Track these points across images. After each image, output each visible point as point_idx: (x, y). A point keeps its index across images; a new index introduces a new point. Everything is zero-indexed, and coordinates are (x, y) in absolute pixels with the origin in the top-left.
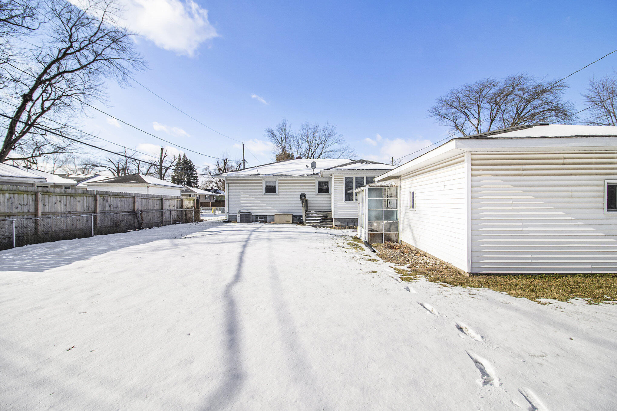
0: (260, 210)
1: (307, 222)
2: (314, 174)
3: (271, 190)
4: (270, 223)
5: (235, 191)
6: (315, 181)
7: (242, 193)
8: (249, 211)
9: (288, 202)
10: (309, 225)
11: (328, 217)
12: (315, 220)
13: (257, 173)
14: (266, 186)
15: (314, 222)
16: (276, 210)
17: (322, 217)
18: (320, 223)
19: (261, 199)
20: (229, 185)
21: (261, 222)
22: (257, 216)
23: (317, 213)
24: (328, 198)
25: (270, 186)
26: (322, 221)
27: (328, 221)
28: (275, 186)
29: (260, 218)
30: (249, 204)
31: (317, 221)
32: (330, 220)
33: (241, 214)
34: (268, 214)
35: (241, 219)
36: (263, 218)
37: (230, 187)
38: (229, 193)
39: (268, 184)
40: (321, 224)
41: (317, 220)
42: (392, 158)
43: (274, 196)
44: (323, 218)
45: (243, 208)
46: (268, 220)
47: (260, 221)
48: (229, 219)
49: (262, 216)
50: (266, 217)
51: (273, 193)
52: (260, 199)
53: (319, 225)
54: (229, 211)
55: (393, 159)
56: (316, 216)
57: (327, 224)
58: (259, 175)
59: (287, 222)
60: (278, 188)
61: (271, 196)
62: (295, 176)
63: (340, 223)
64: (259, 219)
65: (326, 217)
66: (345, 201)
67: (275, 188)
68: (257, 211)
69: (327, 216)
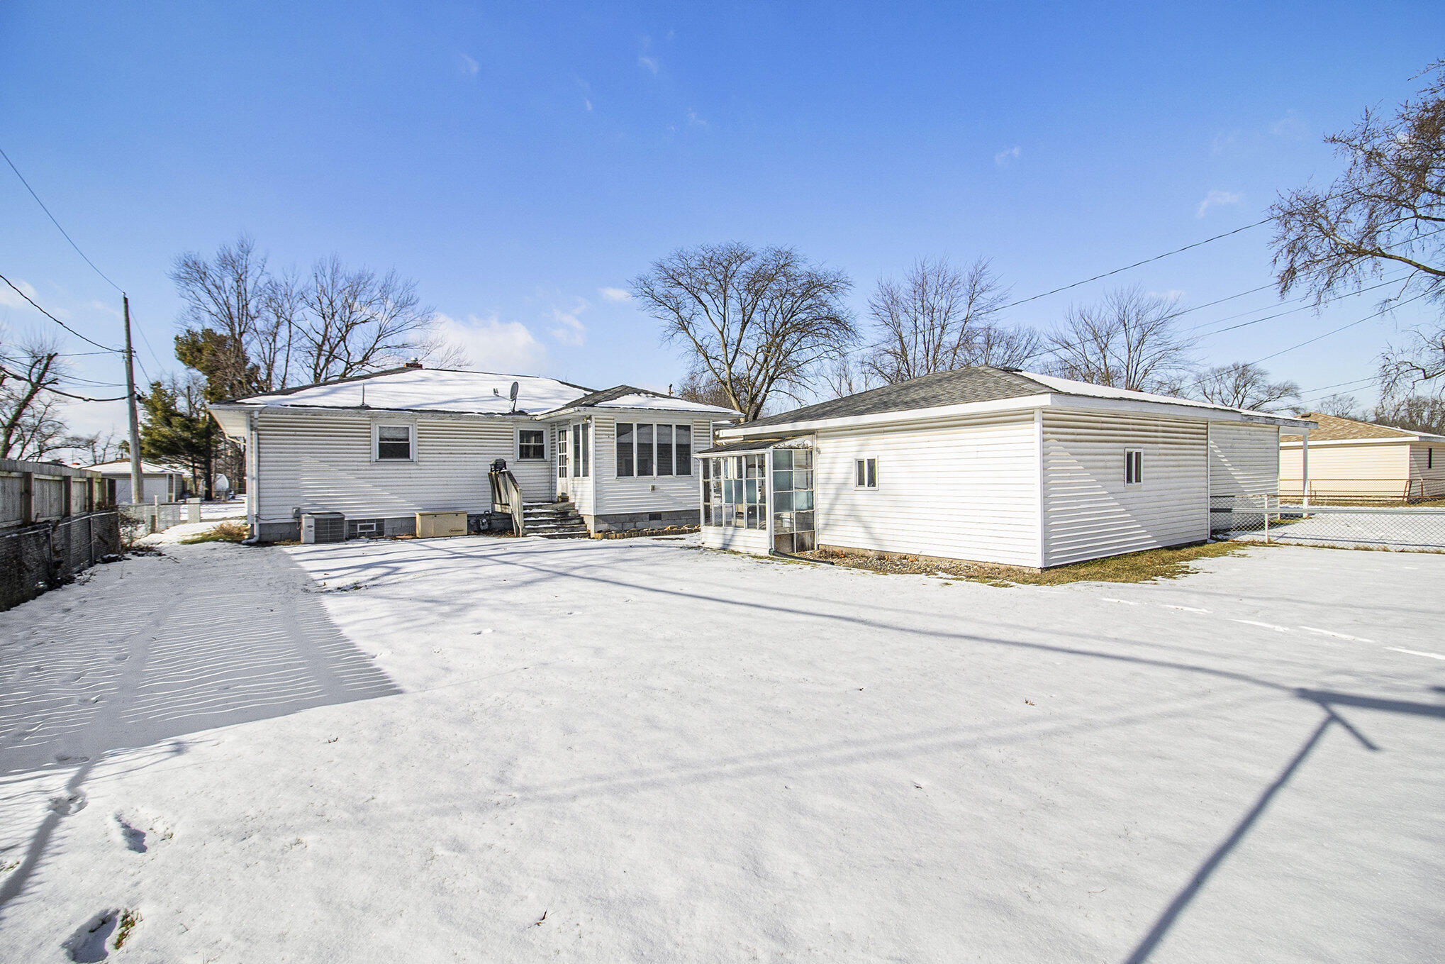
0: (363, 504)
1: (528, 528)
2: (514, 413)
3: (395, 449)
4: (394, 538)
5: (281, 453)
6: (511, 430)
7: (306, 458)
8: (326, 509)
9: (445, 483)
10: (536, 534)
11: (570, 514)
12: (544, 522)
13: (359, 403)
14: (381, 439)
15: (545, 528)
16: (411, 502)
17: (557, 514)
18: (559, 528)
19: (367, 476)
20: (259, 435)
21: (371, 537)
22: (353, 523)
23: (541, 505)
24: (543, 470)
25: (397, 440)
26: (560, 523)
27: (573, 522)
28: (408, 440)
29: (362, 528)
30: (328, 488)
31: (549, 524)
32: (577, 521)
33: (316, 520)
34: (387, 515)
35: (316, 533)
36: (371, 527)
37: (263, 439)
38: (261, 459)
39: (387, 435)
40: (561, 530)
41: (548, 522)
42: (671, 386)
43: (407, 467)
44: (559, 516)
45: (309, 501)
46: (387, 532)
47: (363, 534)
48: (260, 535)
49: (369, 521)
50: (380, 523)
51: (401, 457)
52: (363, 476)
53: (557, 533)
54: (262, 513)
55: (672, 388)
56: (542, 513)
57: (573, 529)
58: (368, 408)
59: (454, 533)
60: (416, 443)
61: (394, 468)
62: (471, 416)
63: (607, 525)
64: (359, 531)
65: (565, 513)
66: (618, 476)
67: (409, 444)
68: (356, 509)
69: (568, 512)
